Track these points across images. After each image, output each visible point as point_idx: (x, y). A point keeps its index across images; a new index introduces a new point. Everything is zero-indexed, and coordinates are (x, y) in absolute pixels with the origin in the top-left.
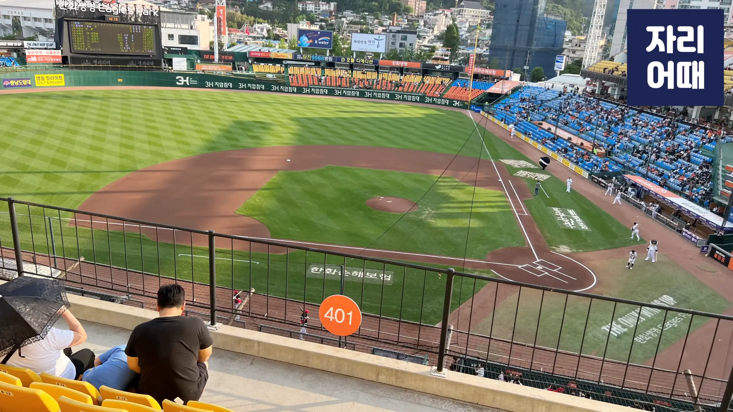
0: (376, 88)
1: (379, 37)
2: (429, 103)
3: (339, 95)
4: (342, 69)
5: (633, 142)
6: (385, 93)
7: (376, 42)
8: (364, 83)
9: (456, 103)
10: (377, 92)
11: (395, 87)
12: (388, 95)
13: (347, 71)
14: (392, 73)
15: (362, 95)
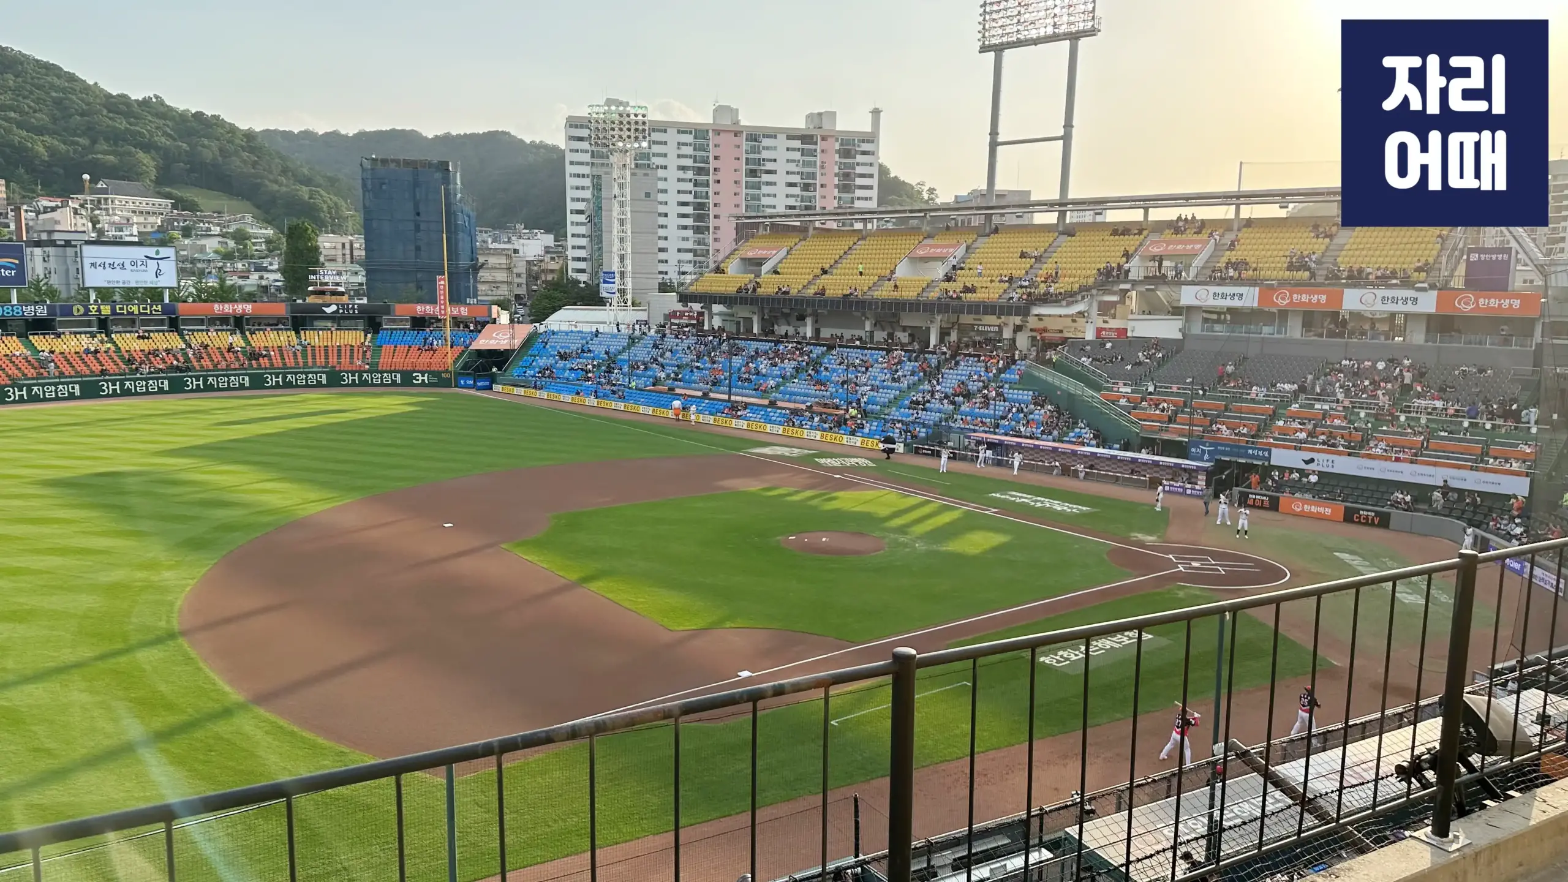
0: (202, 367)
1: (157, 253)
2: (353, 384)
3: (114, 394)
4: (80, 333)
5: (881, 390)
6: (239, 375)
7: (152, 264)
8: (163, 359)
9: (420, 378)
10: (217, 376)
11: (250, 360)
12: (247, 378)
13: (93, 336)
14: (217, 331)
15: (177, 387)
